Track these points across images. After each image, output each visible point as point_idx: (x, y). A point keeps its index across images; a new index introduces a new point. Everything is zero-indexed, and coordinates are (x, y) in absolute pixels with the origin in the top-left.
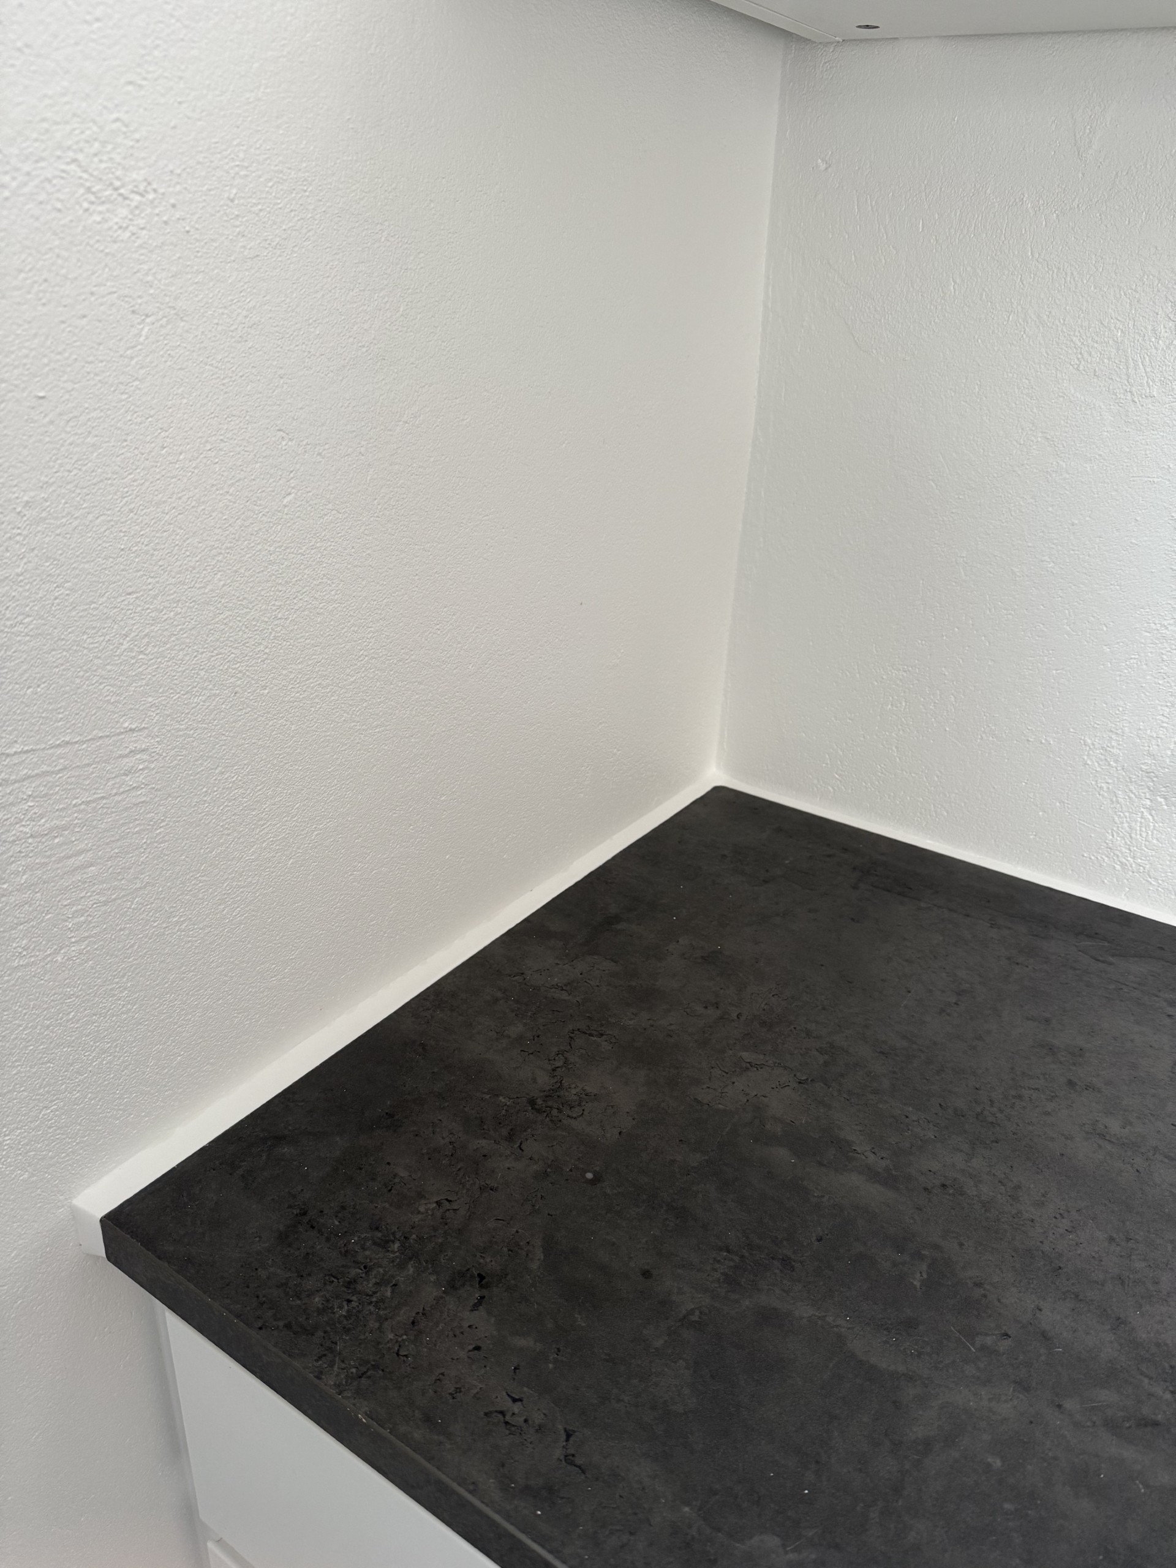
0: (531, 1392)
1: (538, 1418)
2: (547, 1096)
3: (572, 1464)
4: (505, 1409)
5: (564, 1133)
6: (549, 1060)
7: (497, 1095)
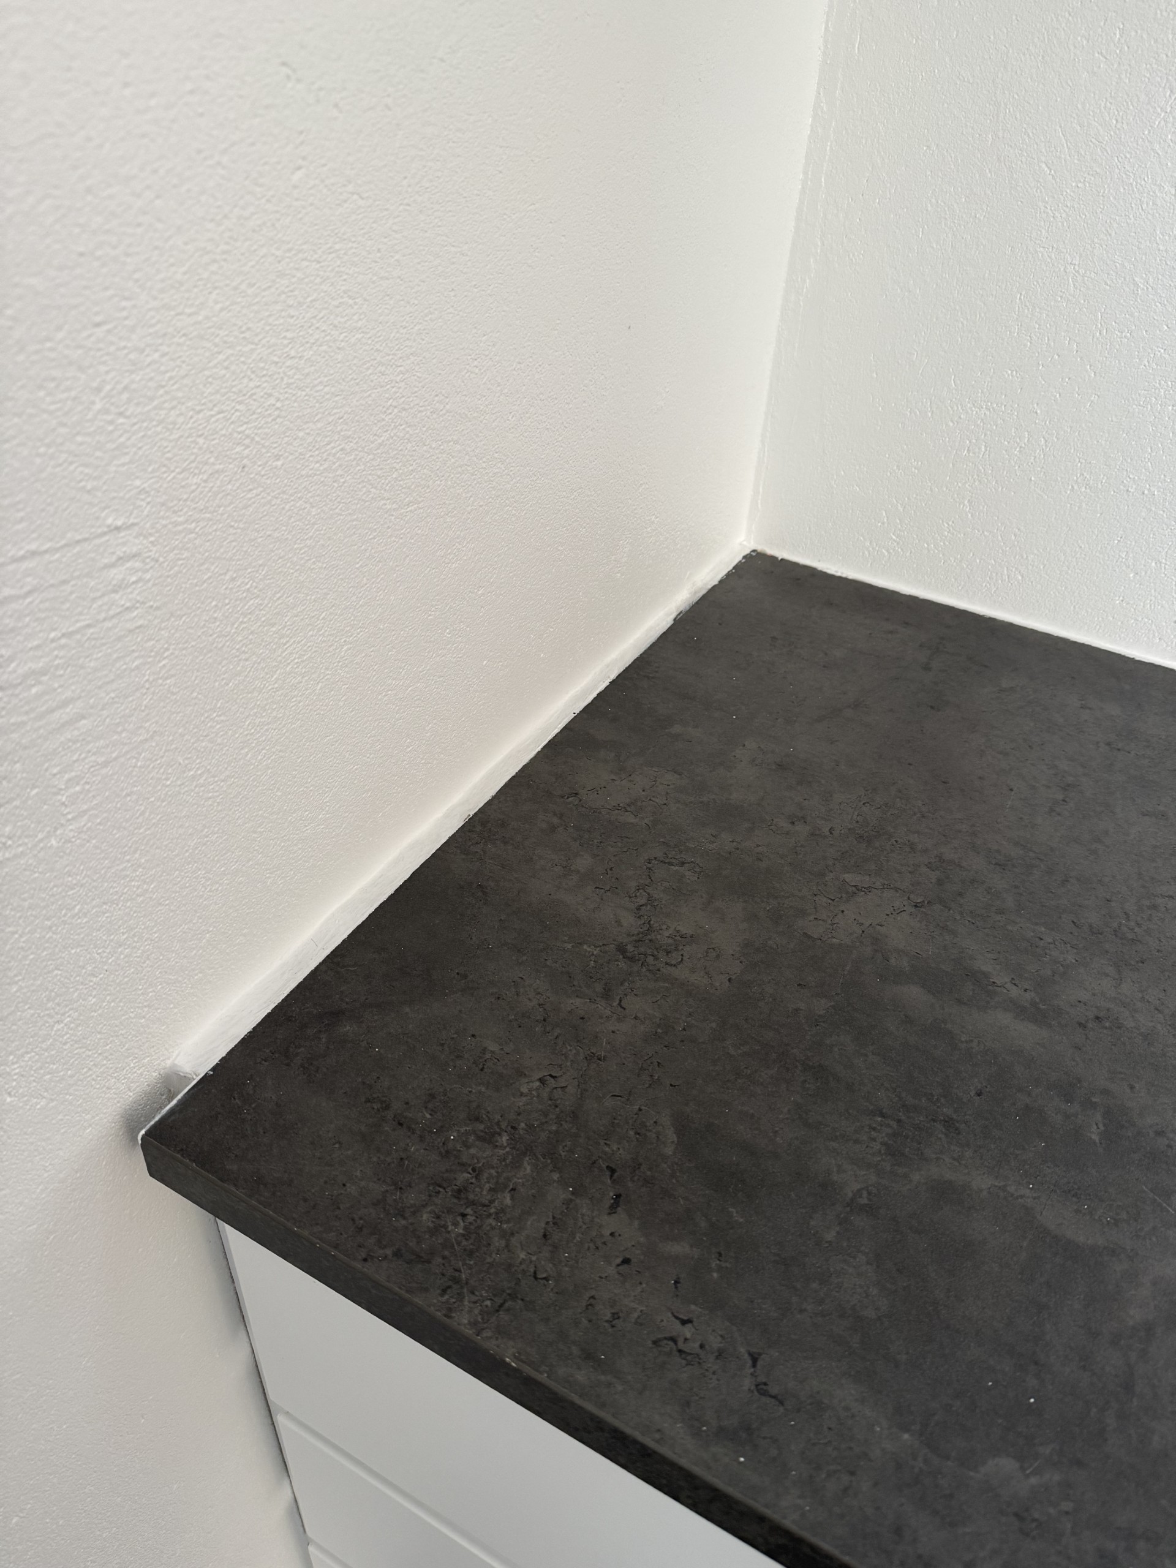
0: (700, 1310)
1: (715, 1342)
2: (636, 941)
3: (764, 1393)
4: (674, 1334)
5: (667, 985)
6: (630, 898)
7: (580, 944)
